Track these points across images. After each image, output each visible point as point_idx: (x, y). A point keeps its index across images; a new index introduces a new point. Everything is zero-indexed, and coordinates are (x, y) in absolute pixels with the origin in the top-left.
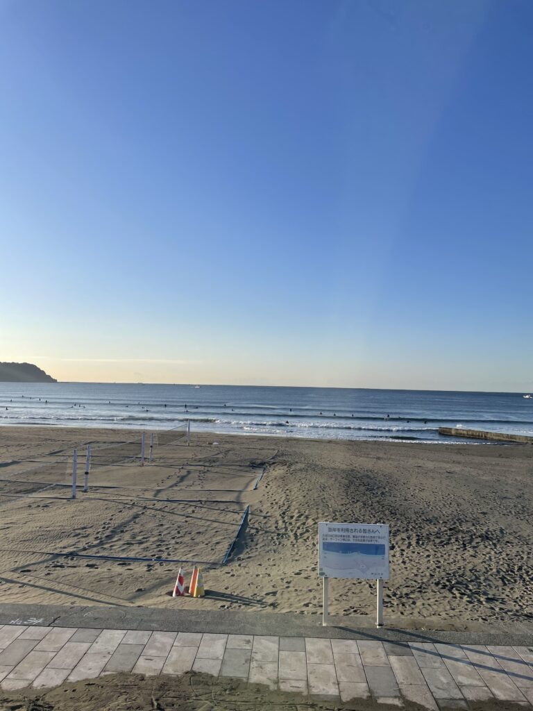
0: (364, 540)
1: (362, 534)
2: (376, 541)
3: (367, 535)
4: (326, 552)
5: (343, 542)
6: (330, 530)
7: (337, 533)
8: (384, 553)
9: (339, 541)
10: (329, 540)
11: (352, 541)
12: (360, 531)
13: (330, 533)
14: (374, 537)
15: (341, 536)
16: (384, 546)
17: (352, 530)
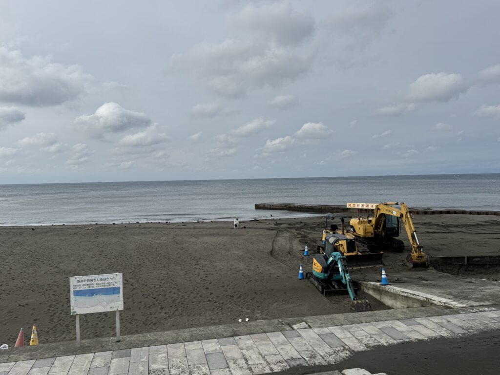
0: (104, 286)
1: (103, 282)
2: (113, 285)
3: (106, 281)
4: (77, 297)
5: (88, 289)
6: (78, 281)
7: (84, 283)
8: (119, 293)
9: (86, 288)
10: (78, 289)
11: (95, 287)
12: (101, 280)
13: (79, 284)
14: (112, 283)
15: (87, 285)
16: (119, 287)
17: (95, 279)
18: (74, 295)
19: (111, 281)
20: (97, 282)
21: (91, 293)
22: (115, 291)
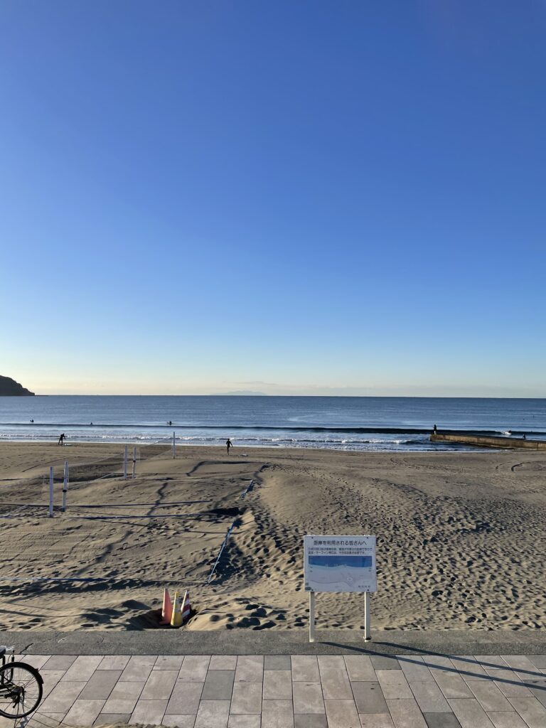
0: (350, 553)
1: (349, 546)
2: (363, 553)
3: (353, 547)
4: (312, 566)
7: (322, 546)
8: (371, 565)
9: (326, 554)
10: (315, 554)
11: (338, 554)
12: (347, 543)
13: (316, 546)
14: (361, 549)
15: (327, 549)
16: (371, 557)
17: (338, 542)
18: (309, 563)
19: (359, 546)
20: (340, 546)
21: (332, 561)
22: (364, 561)
